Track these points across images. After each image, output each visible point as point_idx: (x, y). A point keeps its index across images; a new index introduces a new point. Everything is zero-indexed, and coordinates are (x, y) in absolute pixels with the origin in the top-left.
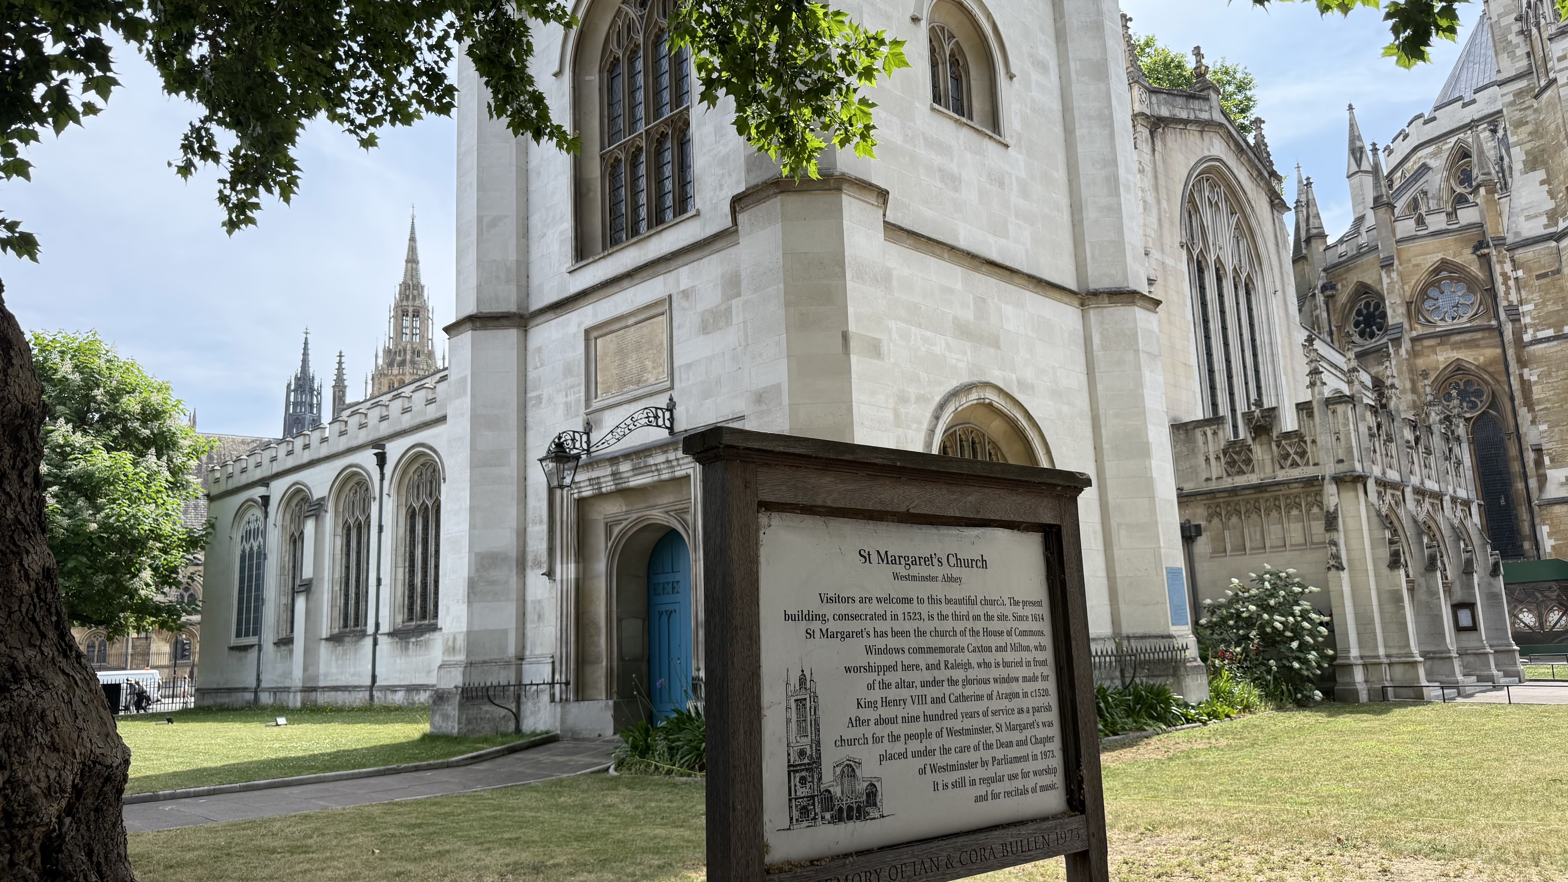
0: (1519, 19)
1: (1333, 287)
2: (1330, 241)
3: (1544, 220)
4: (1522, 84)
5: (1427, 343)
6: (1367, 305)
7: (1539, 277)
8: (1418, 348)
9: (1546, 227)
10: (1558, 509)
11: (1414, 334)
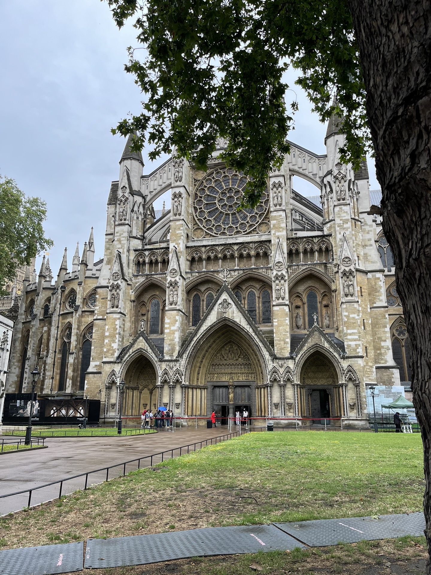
0: (113, 216)
1: (65, 288)
2: (68, 272)
3: (107, 281)
4: (111, 237)
5: (87, 313)
6: (74, 296)
7: (102, 299)
8: (83, 314)
9: (108, 283)
10: (91, 375)
11: (83, 310)
